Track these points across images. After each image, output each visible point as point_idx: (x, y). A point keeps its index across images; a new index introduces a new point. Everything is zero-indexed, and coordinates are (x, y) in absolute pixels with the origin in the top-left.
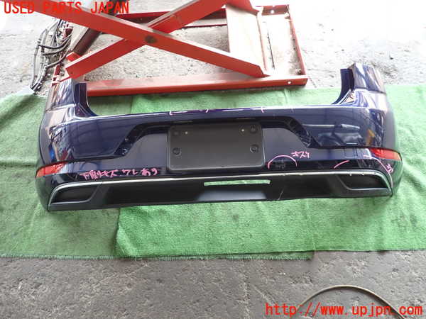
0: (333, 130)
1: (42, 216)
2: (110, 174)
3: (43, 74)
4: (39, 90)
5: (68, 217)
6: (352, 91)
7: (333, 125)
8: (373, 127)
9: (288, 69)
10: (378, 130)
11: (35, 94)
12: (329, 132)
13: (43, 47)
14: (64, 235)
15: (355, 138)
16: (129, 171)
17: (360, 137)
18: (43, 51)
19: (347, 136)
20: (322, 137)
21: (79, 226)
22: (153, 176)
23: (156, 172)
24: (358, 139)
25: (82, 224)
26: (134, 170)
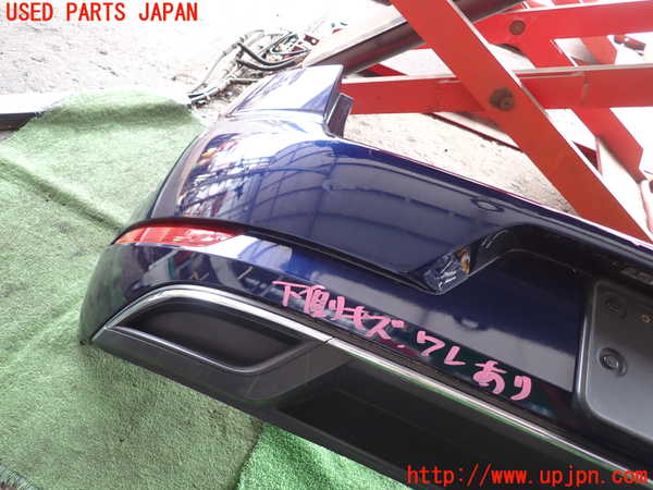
1: (58, 347)
2: (370, 324)
3: (222, 86)
4: (199, 106)
5: (119, 386)
11: (189, 106)
13: (244, 49)
14: (84, 428)
16: (440, 345)
18: (240, 55)
21: (135, 424)
22: (504, 401)
23: (525, 393)
25: (147, 423)
26: (455, 350)
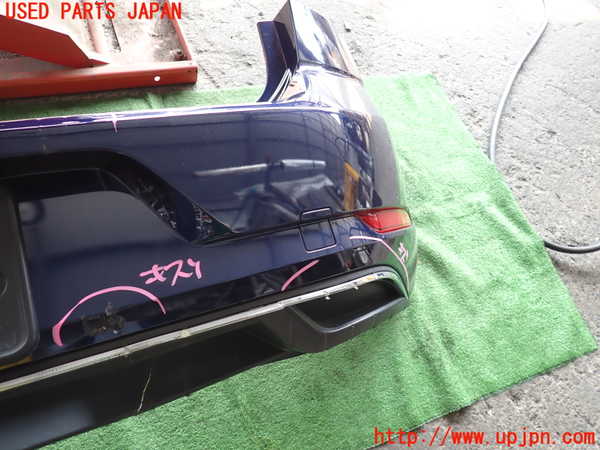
0: (265, 177)
6: (293, 72)
7: (264, 165)
8: (353, 157)
9: (152, 50)
10: (362, 163)
12: (259, 182)
15: (318, 186)
17: (329, 182)
19: (299, 185)
20: (247, 197)
24: (326, 187)
